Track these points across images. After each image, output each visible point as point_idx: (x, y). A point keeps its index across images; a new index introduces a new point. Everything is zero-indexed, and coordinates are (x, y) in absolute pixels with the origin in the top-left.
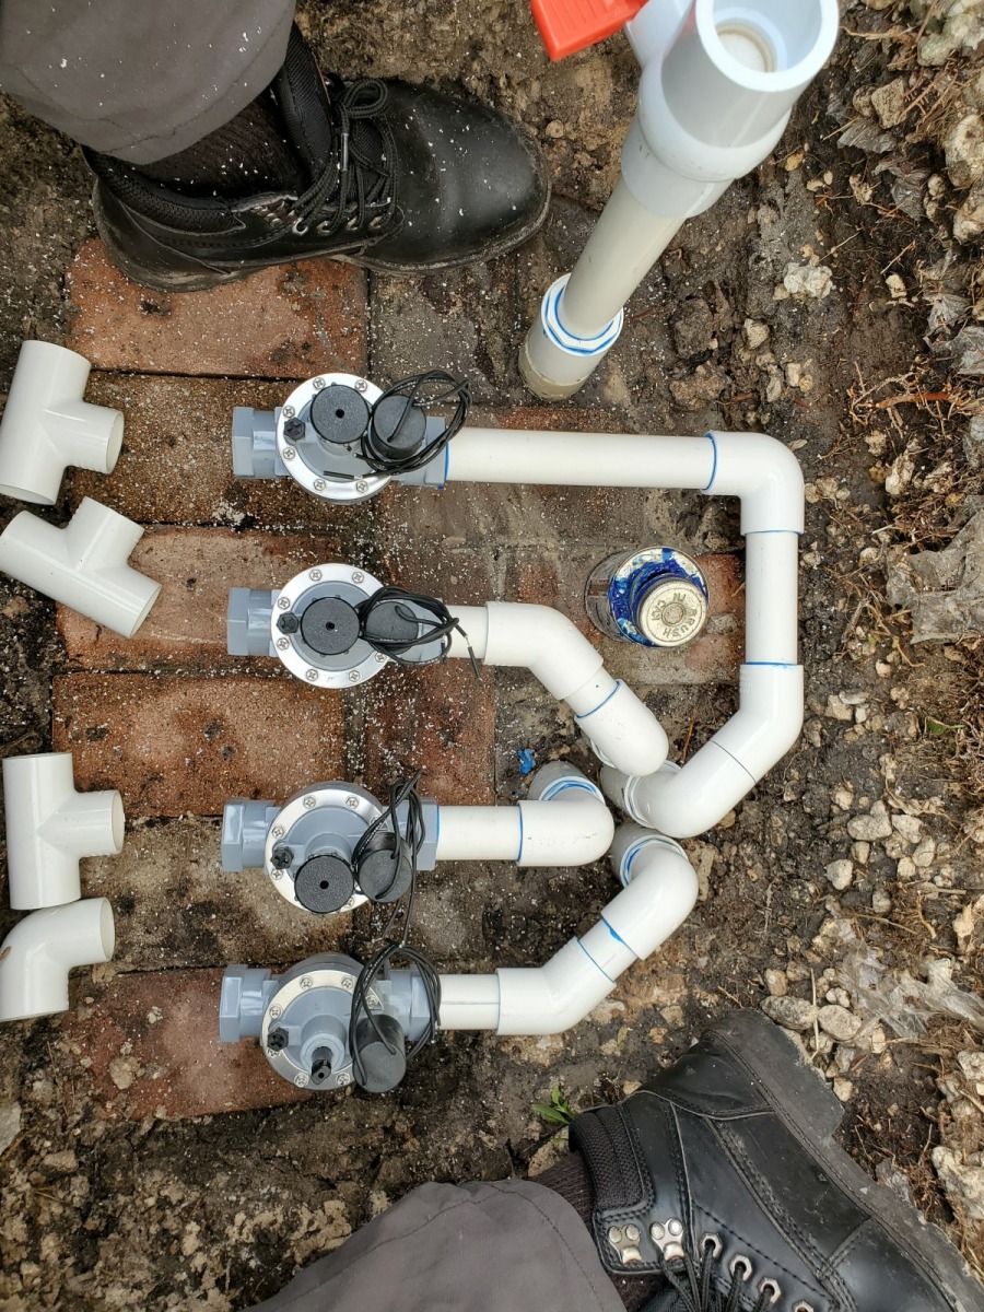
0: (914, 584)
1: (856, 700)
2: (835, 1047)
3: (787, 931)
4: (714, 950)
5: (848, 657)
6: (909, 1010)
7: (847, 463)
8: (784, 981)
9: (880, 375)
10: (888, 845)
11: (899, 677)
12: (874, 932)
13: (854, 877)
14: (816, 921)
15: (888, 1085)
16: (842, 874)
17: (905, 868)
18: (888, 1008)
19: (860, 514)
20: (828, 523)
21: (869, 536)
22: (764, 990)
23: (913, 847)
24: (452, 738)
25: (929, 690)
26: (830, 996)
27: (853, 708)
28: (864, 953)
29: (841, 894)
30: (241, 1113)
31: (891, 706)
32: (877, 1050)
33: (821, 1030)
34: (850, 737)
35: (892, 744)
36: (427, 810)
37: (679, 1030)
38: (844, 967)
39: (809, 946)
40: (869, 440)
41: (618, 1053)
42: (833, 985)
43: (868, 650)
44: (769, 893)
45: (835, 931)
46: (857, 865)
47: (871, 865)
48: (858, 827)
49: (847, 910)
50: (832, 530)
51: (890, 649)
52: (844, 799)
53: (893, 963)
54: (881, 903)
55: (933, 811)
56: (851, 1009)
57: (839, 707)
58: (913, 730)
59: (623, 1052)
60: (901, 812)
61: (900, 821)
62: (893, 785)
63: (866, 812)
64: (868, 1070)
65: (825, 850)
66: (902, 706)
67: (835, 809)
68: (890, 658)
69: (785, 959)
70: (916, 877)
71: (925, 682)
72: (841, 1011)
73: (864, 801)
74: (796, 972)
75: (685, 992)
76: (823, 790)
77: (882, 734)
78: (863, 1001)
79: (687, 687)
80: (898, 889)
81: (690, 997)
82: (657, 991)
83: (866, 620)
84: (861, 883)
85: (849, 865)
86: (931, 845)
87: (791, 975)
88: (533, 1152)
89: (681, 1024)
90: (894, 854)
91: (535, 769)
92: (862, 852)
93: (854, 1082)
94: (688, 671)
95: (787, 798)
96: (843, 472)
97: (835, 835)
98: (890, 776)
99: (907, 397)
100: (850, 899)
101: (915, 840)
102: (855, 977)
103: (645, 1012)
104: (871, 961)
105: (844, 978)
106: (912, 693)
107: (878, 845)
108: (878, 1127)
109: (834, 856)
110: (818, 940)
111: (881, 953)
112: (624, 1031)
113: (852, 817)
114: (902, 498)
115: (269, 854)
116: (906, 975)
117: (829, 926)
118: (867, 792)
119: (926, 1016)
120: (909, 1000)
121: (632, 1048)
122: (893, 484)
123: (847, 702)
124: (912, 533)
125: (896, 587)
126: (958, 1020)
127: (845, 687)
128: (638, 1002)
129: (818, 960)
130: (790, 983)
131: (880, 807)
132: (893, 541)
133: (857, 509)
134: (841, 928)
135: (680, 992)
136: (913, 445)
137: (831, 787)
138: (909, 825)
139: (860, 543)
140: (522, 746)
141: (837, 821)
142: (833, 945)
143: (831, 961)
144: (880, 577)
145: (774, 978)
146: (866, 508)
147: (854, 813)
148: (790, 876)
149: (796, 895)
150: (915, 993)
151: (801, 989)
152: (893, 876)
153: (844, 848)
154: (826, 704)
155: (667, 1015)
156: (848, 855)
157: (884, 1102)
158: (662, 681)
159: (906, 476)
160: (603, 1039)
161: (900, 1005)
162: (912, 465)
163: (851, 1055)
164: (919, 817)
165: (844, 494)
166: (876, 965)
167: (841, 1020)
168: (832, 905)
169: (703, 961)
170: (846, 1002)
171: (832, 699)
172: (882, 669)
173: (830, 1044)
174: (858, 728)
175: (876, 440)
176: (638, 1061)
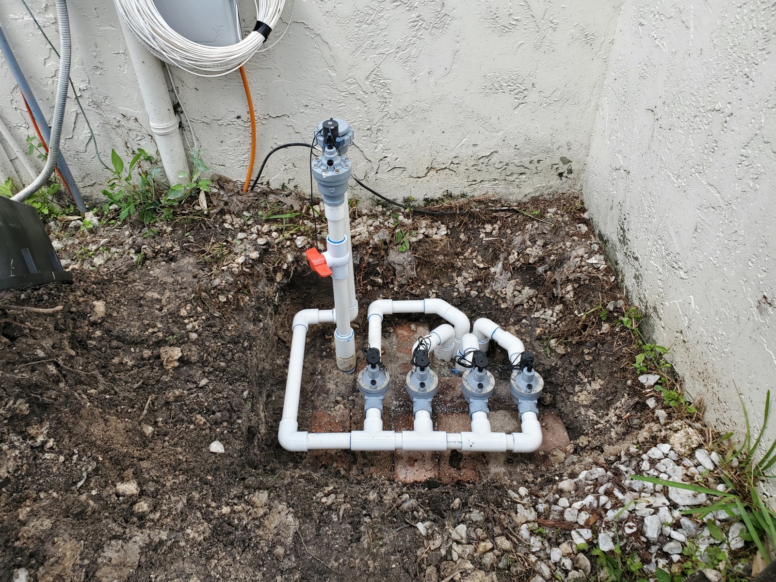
0: (403, 277)
2: (516, 290)
6: (503, 275)
8: (503, 304)
10: (465, 283)
11: (424, 283)
12: (487, 284)
14: (487, 298)
15: (522, 280)
16: (474, 293)
17: (470, 279)
18: (504, 280)
22: (506, 308)
23: (465, 278)
24: (451, 387)
25: (427, 275)
26: (504, 292)
27: (433, 293)
28: (492, 286)
29: (479, 293)
32: (515, 281)
33: (512, 294)
37: (520, 326)
38: (496, 290)
39: (493, 299)
42: (501, 292)
43: (418, 290)
46: (471, 290)
47: (471, 287)
48: (462, 290)
49: (483, 291)
51: (418, 285)
52: (455, 294)
53: (493, 279)
54: (479, 283)
55: (456, 275)
58: (437, 280)
60: (457, 281)
61: (459, 281)
62: (451, 283)
63: (458, 289)
65: (468, 298)
67: (458, 296)
69: (498, 305)
70: (472, 277)
72: (507, 290)
73: (455, 290)
78: (504, 285)
80: (475, 280)
81: (512, 324)
84: (475, 289)
85: (471, 292)
86: (464, 275)
87: (501, 302)
90: (467, 282)
92: (468, 289)
93: (524, 286)
96: (376, 294)
97: (465, 296)
98: (449, 284)
100: (480, 291)
101: (463, 278)
102: (498, 287)
104: (494, 284)
105: (499, 290)
106: (428, 280)
107: (466, 286)
109: (470, 296)
110: (491, 297)
111: (491, 282)
113: (459, 292)
114: (383, 280)
116: (495, 276)
117: (488, 295)
118: (453, 289)
119: (504, 271)
120: (501, 275)
121: (527, 335)
124: (391, 278)
125: (404, 282)
126: (503, 264)
129: (496, 297)
131: (456, 286)
134: (487, 292)
135: (512, 326)
136: (371, 278)
137: (453, 296)
138: (459, 279)
141: (461, 296)
142: (492, 294)
143: (496, 293)
145: (503, 306)
150: (499, 274)
151: (504, 300)
152: (473, 282)
153: (468, 294)
155: (517, 329)
157: (527, 279)
160: (526, 342)
161: (503, 277)
164: (458, 277)
167: (509, 290)
168: (482, 295)
170: (505, 289)
172: (423, 287)
175: (369, 287)
176: (531, 333)
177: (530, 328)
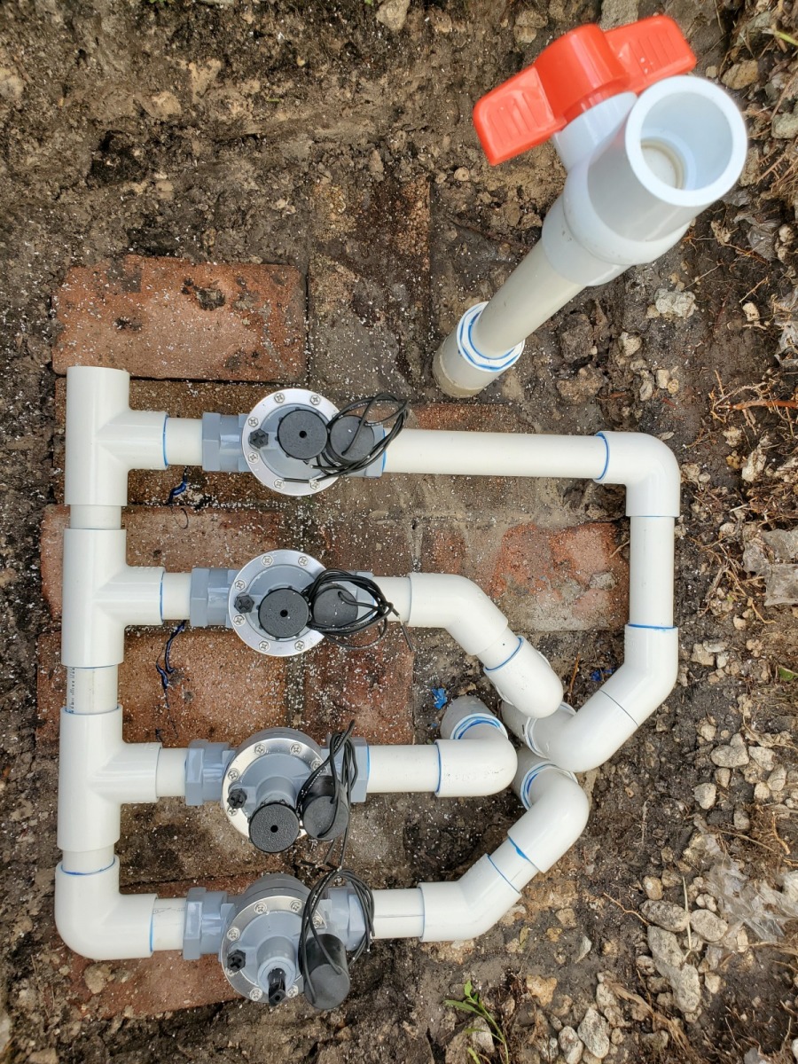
0: (767, 556)
1: (718, 648)
2: (705, 947)
3: (661, 843)
4: (598, 858)
5: (709, 612)
6: (769, 916)
7: (707, 452)
8: (660, 887)
9: (737, 380)
10: (746, 773)
11: (753, 631)
12: (736, 846)
13: (718, 798)
14: (685, 835)
15: (751, 979)
16: (707, 797)
17: (761, 792)
18: (751, 914)
19: (719, 495)
20: (692, 501)
21: (727, 514)
22: (643, 895)
23: (767, 776)
24: (377, 679)
25: (780, 642)
26: (700, 901)
27: (715, 655)
28: (728, 864)
29: (707, 814)
30: (197, 1008)
31: (747, 654)
32: (742, 950)
33: (692, 930)
34: (712, 680)
35: (747, 685)
36: (359, 751)
37: (572, 929)
38: (711, 875)
39: (681, 857)
40: (726, 434)
41: (521, 951)
42: (702, 892)
43: (727, 607)
44: (645, 809)
45: (703, 844)
46: (720, 788)
47: (731, 788)
48: (720, 756)
49: (712, 828)
50: (696, 508)
51: (745, 606)
52: (708, 732)
53: (754, 874)
54: (741, 822)
55: (783, 743)
56: (717, 913)
57: (703, 654)
58: (765, 675)
59: (526, 949)
60: (756, 744)
61: (757, 753)
62: (749, 721)
63: (727, 743)
64: (733, 966)
65: (692, 774)
66: (756, 654)
67: (701, 741)
68: (745, 615)
69: (660, 867)
70: (771, 800)
71: (776, 636)
72: (711, 916)
73: (725, 734)
74: (670, 879)
75: (576, 896)
76: (690, 723)
77: (740, 677)
78: (728, 906)
79: (573, 632)
80: (756, 811)
81: (580, 900)
82: (552, 896)
83: (726, 583)
84: (723, 804)
85: (713, 788)
86: (783, 773)
87: (666, 882)
88: (449, 1040)
89: (573, 924)
90: (751, 780)
91: (446, 705)
92: (724, 777)
93: (722, 976)
94: (574, 620)
95: (659, 729)
96: (704, 459)
97: (701, 762)
98: (747, 714)
99: (760, 402)
100: (715, 817)
101: (769, 768)
102: (721, 886)
103: (543, 913)
104: (734, 872)
105: (712, 886)
106: (765, 644)
107: (738, 772)
108: (744, 1017)
109: (700, 779)
110: (688, 852)
111: (742, 865)
112: (525, 932)
113: (715, 747)
114: (756, 484)
115: (226, 795)
116: (765, 883)
117: (696, 841)
118: (726, 725)
119: (783, 921)
120: (768, 907)
121: (533, 946)
122: (749, 473)
123: (710, 650)
124: (765, 514)
125: (751, 558)
127: (707, 637)
128: (537, 906)
129: (689, 869)
130: (665, 889)
131: (738, 740)
132: (748, 518)
133: (717, 491)
134: (707, 842)
135: (571, 898)
136: (764, 441)
137: (696, 721)
138: (764, 755)
139: (720, 519)
140: (436, 686)
141: (702, 750)
142: (701, 856)
143: (701, 871)
144: (737, 549)
145: (651, 885)
146: (725, 490)
147: (716, 745)
148: (663, 795)
149: (668, 812)
150: (772, 901)
151: (674, 896)
152: (751, 798)
153: (709, 773)
154: (692, 651)
155: (561, 916)
156: (712, 779)
157: (748, 994)
158: (553, 629)
159: (760, 466)
160: (507, 938)
161: (761, 910)
162: (765, 458)
163: (719, 953)
164: (772, 748)
165: (705, 478)
166: (738, 875)
167: (711, 923)
168: (699, 822)
169: (590, 869)
170: (713, 907)
171: (697, 647)
172: (739, 623)
173: (701, 943)
174: (720, 673)
175: (733, 434)
176: (538, 957)
177: (561, 959)
